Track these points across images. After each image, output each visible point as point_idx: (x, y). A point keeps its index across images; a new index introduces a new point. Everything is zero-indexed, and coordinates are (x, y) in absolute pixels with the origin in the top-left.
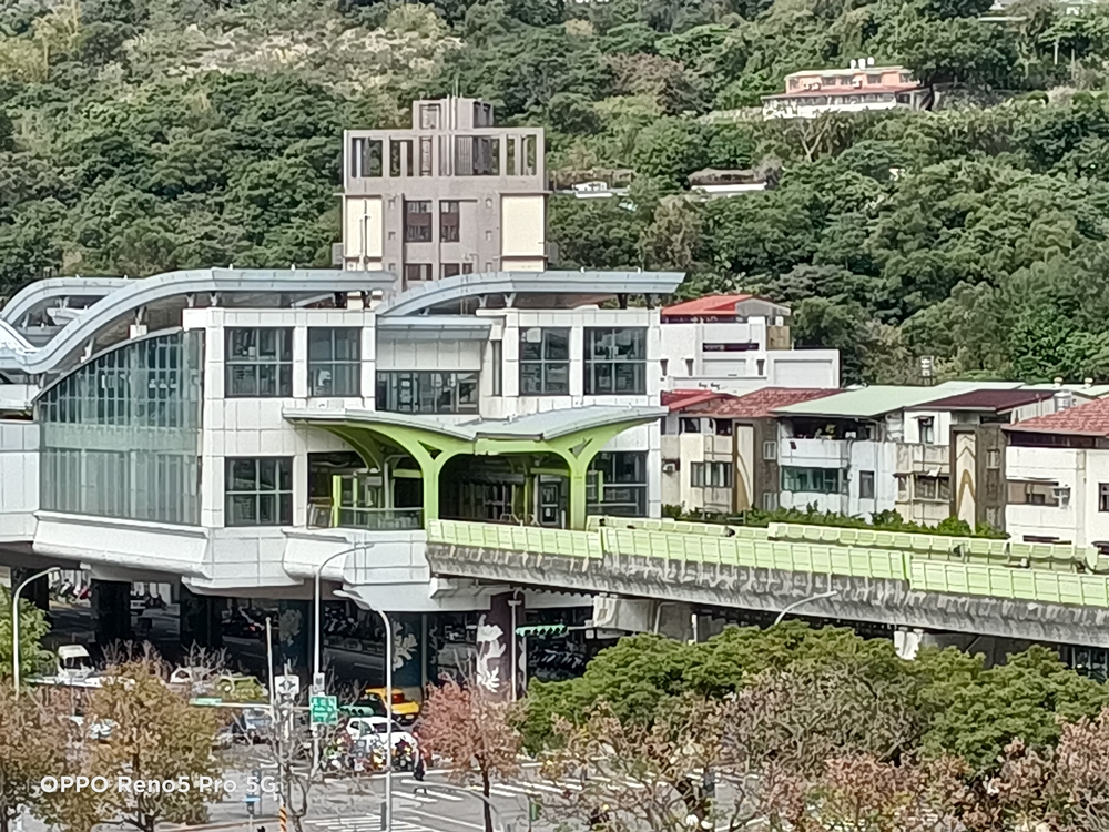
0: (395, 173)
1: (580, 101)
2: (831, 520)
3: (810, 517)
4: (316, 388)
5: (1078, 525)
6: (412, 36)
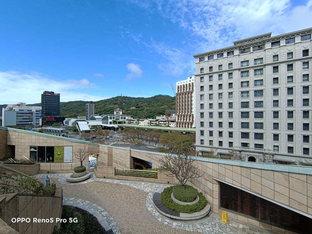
0: (116, 111)
1: (123, 108)
2: (133, 124)
4: (113, 119)
5: (141, 124)
6: (117, 106)
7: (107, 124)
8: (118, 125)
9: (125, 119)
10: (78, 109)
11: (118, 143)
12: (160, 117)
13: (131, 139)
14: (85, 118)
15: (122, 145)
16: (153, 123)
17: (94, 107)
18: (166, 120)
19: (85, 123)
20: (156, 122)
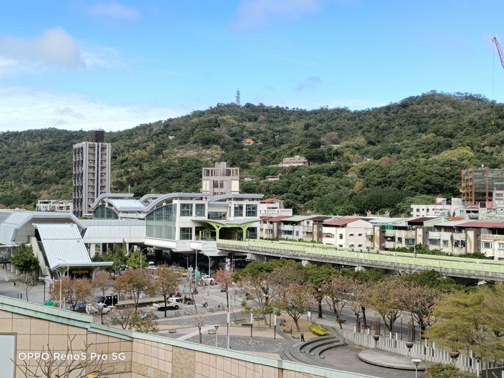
0: (212, 175)
1: (246, 163)
2: (291, 240)
3: (287, 240)
4: (197, 215)
5: (336, 241)
6: (215, 151)
7: (170, 237)
8: (218, 245)
9: (255, 214)
11: (222, 330)
12: (431, 207)
13: (285, 315)
14: (68, 208)
15: (237, 343)
16: (393, 239)
17: (108, 157)
18: (466, 221)
19: (70, 230)
20: (411, 234)
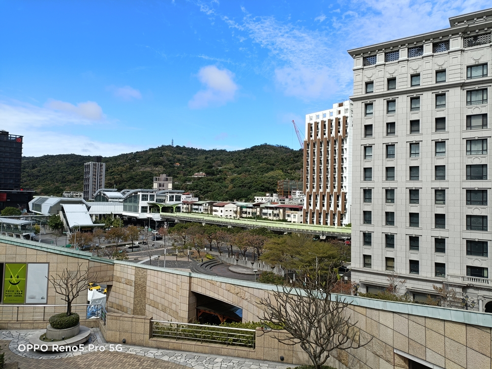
0: (158, 181)
2: (197, 213)
3: (195, 213)
4: (150, 200)
5: (219, 214)
6: (160, 168)
7: (136, 211)
8: (161, 215)
9: (180, 200)
10: (64, 174)
11: (162, 258)
12: (263, 198)
13: (194, 249)
14: (81, 196)
15: (170, 264)
16: (246, 213)
17: (104, 170)
18: (279, 204)
19: (82, 207)
20: (254, 210)
